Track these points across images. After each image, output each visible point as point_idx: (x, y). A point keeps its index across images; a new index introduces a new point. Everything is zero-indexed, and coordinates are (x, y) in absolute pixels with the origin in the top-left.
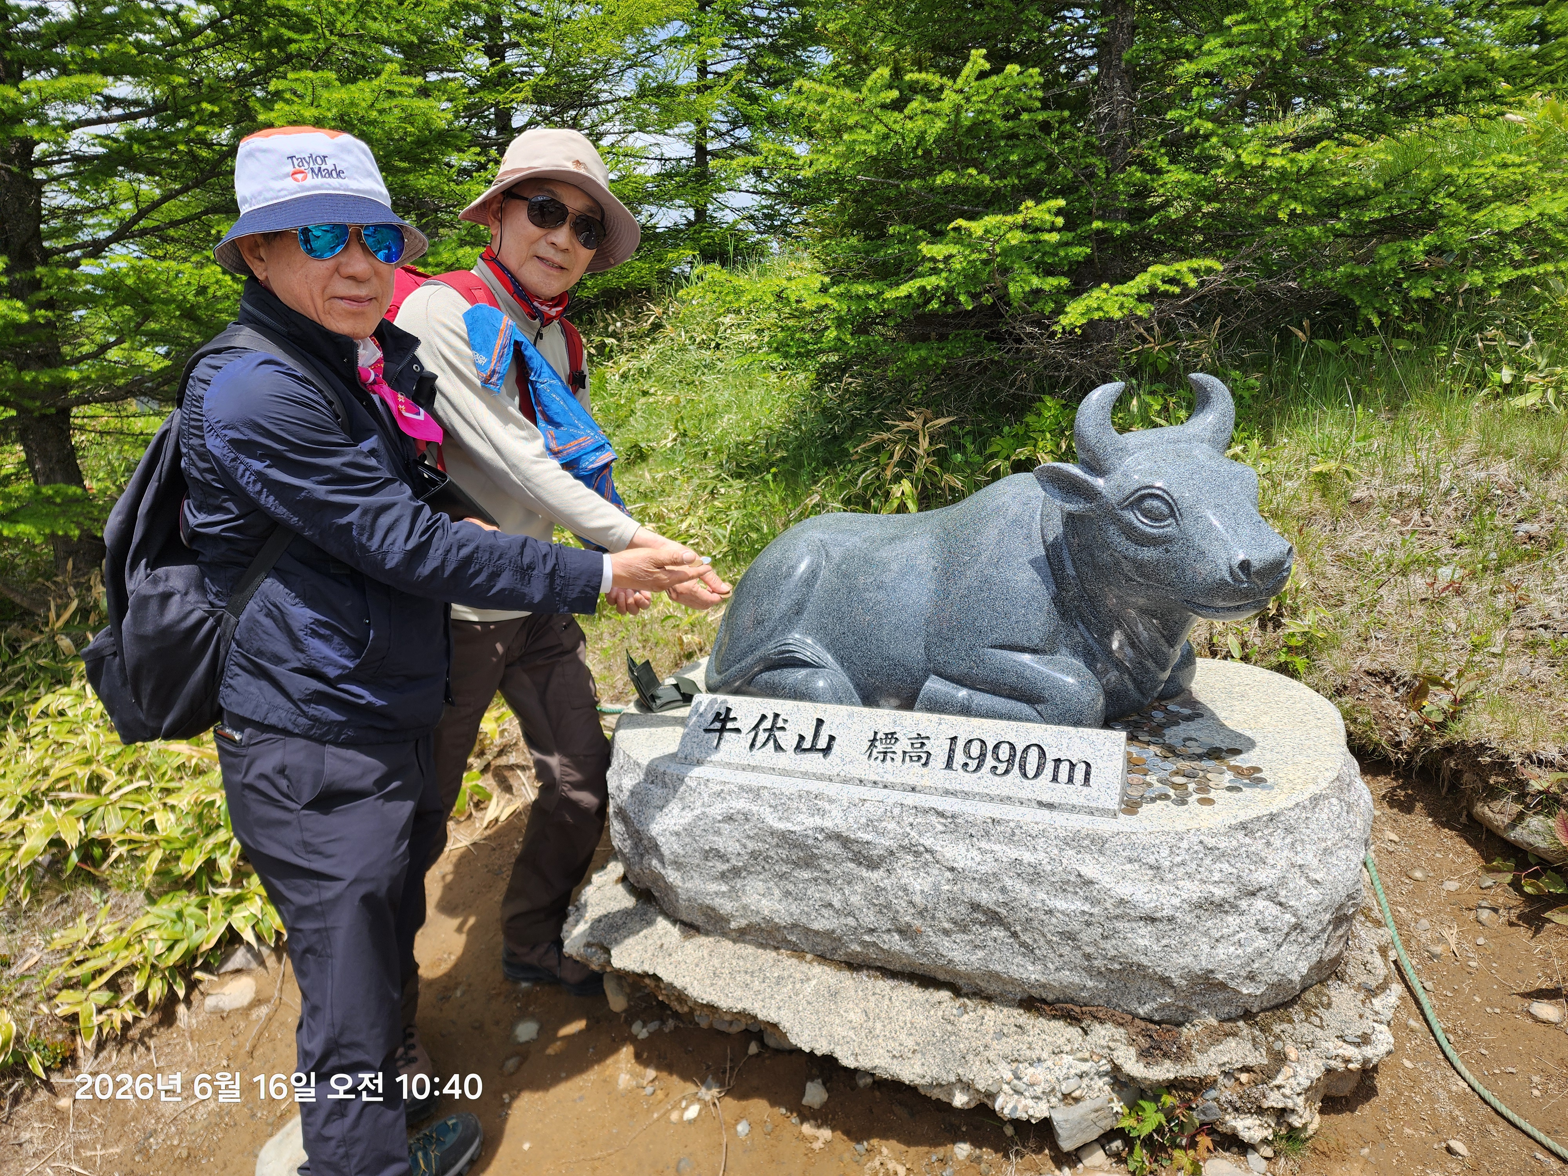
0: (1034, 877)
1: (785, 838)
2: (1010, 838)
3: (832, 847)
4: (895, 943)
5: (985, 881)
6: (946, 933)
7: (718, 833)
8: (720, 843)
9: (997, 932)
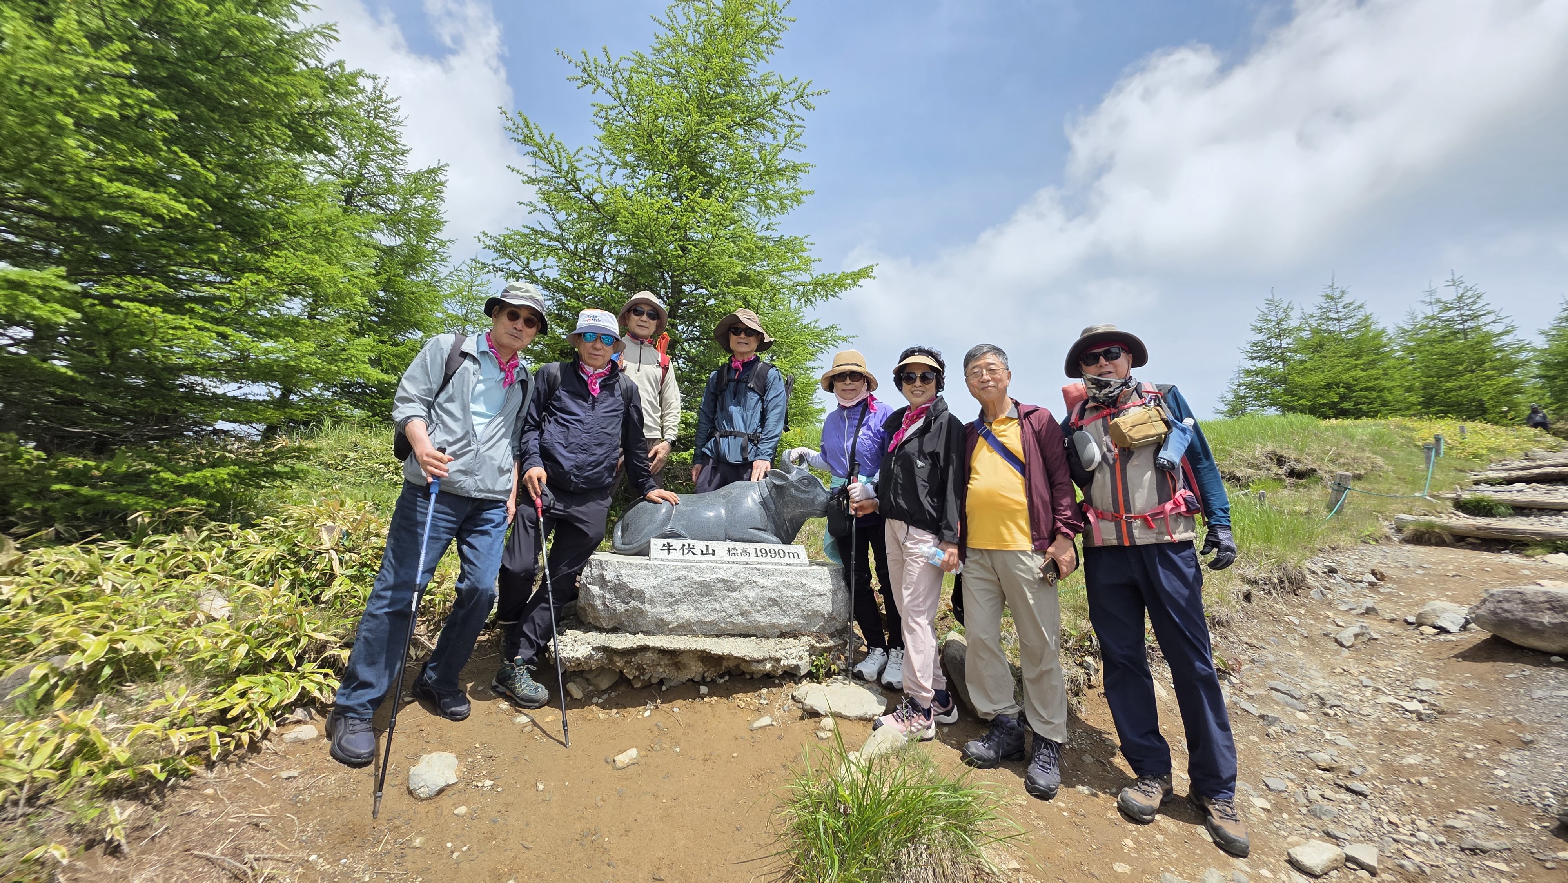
0: (788, 586)
1: (701, 584)
2: (781, 575)
3: (720, 585)
4: (740, 619)
5: (773, 590)
6: (758, 611)
7: (672, 585)
8: (672, 589)
9: (776, 608)
